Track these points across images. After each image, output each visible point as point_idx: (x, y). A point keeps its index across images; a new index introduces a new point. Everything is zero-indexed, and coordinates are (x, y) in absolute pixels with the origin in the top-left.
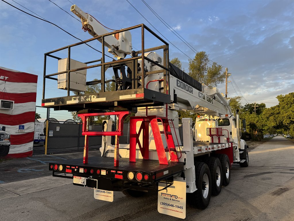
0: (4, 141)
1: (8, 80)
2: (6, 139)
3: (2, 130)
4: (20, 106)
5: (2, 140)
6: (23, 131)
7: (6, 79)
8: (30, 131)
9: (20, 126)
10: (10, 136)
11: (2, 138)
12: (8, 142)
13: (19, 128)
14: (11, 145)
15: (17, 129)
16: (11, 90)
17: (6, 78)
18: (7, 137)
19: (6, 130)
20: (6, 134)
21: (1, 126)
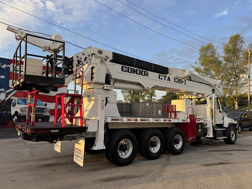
0: (46, 113)
2: (47, 112)
3: (45, 106)
5: (45, 112)
10: (50, 110)
11: (45, 111)
12: (48, 114)
14: (50, 116)
15: (54, 105)
18: (48, 110)
19: (47, 106)
20: (48, 109)
21: (44, 103)
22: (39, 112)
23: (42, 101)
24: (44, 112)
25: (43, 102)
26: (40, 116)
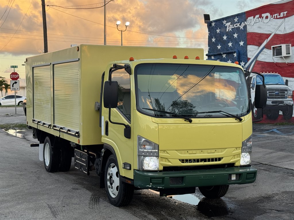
1: (287, 16)
2: (289, 96)
3: (286, 85)
5: (286, 98)
7: (285, 15)
10: (292, 93)
11: (286, 96)
12: (291, 100)
16: (291, 29)
17: (285, 13)
19: (288, 85)
20: (290, 90)
21: (285, 79)
22: (279, 98)
23: (283, 75)
24: (284, 98)
26: (280, 105)
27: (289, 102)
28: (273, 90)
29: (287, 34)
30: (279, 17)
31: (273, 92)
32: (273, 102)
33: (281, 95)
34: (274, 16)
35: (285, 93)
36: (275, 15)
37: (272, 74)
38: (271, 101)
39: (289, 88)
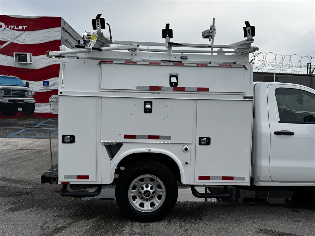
0: (28, 98)
1: (27, 30)
2: (30, 96)
3: (26, 86)
4: (42, 58)
5: (27, 97)
6: (48, 87)
7: (24, 29)
8: (56, 88)
9: (44, 82)
10: (34, 93)
11: (26, 95)
12: (32, 99)
13: (44, 85)
14: (36, 103)
15: (41, 85)
16: (31, 41)
17: (25, 27)
19: (29, 87)
20: (30, 91)
21: (25, 82)
22: (18, 97)
23: (21, 78)
24: (24, 97)
25: (23, 81)
26: (19, 103)
27: (30, 100)
28: (11, 90)
29: (27, 45)
30: (17, 29)
31: (11, 92)
32: (9, 101)
33: (20, 95)
34: (11, 28)
35: (25, 93)
36: (12, 26)
37: (8, 76)
38: (8, 100)
39: (30, 89)
